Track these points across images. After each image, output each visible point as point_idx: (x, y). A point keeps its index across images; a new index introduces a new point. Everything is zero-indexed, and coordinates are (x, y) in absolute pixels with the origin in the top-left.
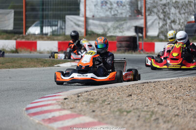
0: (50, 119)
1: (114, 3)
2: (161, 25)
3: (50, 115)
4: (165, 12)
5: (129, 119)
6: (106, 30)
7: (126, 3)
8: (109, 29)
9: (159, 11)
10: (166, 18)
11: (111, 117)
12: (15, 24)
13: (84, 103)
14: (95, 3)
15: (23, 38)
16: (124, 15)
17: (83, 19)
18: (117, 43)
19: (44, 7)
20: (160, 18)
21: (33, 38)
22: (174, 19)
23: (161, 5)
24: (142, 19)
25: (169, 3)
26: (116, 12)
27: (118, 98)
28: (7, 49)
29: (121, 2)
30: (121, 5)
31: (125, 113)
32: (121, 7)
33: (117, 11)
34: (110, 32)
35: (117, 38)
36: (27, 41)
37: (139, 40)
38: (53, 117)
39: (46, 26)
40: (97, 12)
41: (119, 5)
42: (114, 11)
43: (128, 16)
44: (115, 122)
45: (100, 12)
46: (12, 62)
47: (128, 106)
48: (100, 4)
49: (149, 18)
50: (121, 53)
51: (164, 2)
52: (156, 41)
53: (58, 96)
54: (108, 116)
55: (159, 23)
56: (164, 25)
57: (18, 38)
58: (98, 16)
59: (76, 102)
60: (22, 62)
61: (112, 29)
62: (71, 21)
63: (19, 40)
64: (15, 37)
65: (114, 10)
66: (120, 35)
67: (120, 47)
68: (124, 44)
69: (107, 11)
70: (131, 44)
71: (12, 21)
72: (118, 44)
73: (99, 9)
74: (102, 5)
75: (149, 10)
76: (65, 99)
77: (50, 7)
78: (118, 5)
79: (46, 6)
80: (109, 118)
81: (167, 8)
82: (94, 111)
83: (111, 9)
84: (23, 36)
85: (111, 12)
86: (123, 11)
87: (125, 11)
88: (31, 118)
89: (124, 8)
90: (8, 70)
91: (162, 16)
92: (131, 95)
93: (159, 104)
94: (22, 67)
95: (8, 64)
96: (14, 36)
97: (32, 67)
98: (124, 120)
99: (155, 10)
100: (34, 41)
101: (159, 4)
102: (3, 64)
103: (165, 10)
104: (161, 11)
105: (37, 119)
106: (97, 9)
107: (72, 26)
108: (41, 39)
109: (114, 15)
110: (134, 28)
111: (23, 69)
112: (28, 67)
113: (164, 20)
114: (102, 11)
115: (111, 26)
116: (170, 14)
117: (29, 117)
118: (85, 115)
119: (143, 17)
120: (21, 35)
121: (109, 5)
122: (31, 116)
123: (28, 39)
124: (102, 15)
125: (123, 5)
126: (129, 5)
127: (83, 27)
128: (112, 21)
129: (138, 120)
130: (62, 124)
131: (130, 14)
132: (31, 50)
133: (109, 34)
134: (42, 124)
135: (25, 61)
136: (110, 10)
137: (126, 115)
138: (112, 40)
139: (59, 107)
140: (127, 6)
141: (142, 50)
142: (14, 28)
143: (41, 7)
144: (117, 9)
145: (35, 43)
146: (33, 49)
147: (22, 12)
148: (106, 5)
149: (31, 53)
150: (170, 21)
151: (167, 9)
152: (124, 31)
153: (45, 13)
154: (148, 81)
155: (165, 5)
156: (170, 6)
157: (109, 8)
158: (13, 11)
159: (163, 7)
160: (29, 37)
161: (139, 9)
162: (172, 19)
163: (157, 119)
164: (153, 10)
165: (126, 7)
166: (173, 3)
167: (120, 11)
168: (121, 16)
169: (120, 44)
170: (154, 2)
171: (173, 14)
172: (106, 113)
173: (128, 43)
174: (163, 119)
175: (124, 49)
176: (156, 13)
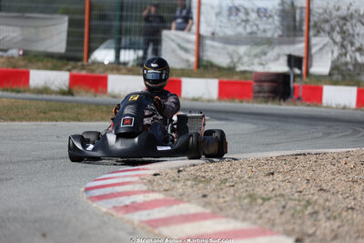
0: (127, 206)
1: (253, 11)
2: (336, 54)
3: (127, 201)
4: (344, 32)
5: (267, 212)
6: (235, 60)
7: (274, 11)
8: (240, 58)
9: (333, 29)
10: (345, 43)
11: (236, 206)
12: (69, 43)
13: (189, 183)
14: (217, 10)
15: (83, 68)
16: (269, 35)
17: (193, 38)
18: (254, 84)
19: (125, 13)
20: (335, 42)
21: (101, 69)
22: (362, 45)
23: (337, 19)
24: (301, 42)
25: (352, 14)
26: (255, 28)
27: (249, 178)
28: (54, 88)
29: (266, 10)
30: (265, 16)
31: (260, 201)
32: (265, 19)
33: (257, 26)
34: (242, 64)
35: (254, 74)
36: (90, 74)
37: (294, 81)
38: (133, 203)
39: (125, 48)
40: (221, 26)
41: (262, 15)
42: (251, 26)
43: (276, 35)
44: (242, 214)
45: (225, 27)
46: (61, 110)
47: (265, 190)
48: (225, 13)
49: (314, 41)
50: (261, 102)
51: (343, 12)
52: (326, 84)
53: (143, 169)
54: (228, 205)
55: (333, 52)
56: (341, 55)
57: (74, 68)
58: (221, 34)
59: (174, 181)
60: (80, 111)
61: (245, 59)
62: (173, 40)
63: (75, 72)
64: (69, 67)
65: (251, 23)
66: (259, 69)
67: (259, 92)
68: (266, 86)
69: (238, 24)
70: (280, 87)
71: (64, 36)
72: (255, 86)
73: (225, 20)
74: (230, 14)
75: (315, 25)
76: (155, 175)
77: (134, 14)
78: (259, 16)
79: (127, 11)
80: (231, 208)
81: (348, 24)
82: (205, 196)
83: (247, 21)
84: (83, 65)
85: (245, 27)
86: (268, 27)
87: (272, 27)
88: (94, 205)
89: (270, 20)
90: (54, 123)
91: (338, 38)
92: (272, 174)
93: (321, 190)
94: (79, 121)
95: (55, 113)
96: (66, 65)
97: (97, 120)
98: (257, 212)
99: (327, 27)
100: (103, 75)
101: (334, 15)
102: (45, 113)
103: (345, 28)
104: (338, 29)
105: (104, 207)
106: (221, 22)
107: (174, 51)
108: (115, 72)
109: (251, 33)
110: (285, 58)
111: (80, 123)
112: (91, 120)
113: (343, 46)
114: (229, 25)
115: (245, 53)
116: (353, 36)
117: (90, 202)
118: (189, 201)
119: (304, 38)
120: (80, 64)
121: (242, 15)
122: (93, 201)
123: (93, 71)
124: (230, 32)
125: (267, 15)
126: (279, 16)
127: (194, 53)
128: (247, 44)
129: (282, 213)
130: (148, 215)
131: (280, 32)
132: (97, 91)
133: (240, 68)
134: (112, 215)
135: (85, 110)
136: (243, 24)
137: (262, 204)
138: (246, 78)
139: (145, 188)
140: (276, 18)
141: (299, 98)
142: (67, 50)
143: (118, 13)
144: (257, 22)
145: (105, 79)
146: (100, 89)
147: (83, 21)
148: (237, 14)
149: (95, 96)
150: (353, 48)
151: (348, 27)
152: (267, 63)
153: (124, 24)
154: (306, 151)
155: (344, 18)
156: (354, 21)
157: (243, 21)
158: (66, 18)
159: (341, 22)
160: (94, 67)
161: (297, 24)
162: (357, 45)
163: (316, 213)
164: (323, 26)
165: (274, 19)
166: (359, 15)
167: (262, 27)
168: (264, 35)
169: (260, 86)
170: (326, 11)
171: (358, 35)
172: (227, 199)
173: (274, 85)
174: (325, 214)
175: (266, 95)
176: (329, 33)
